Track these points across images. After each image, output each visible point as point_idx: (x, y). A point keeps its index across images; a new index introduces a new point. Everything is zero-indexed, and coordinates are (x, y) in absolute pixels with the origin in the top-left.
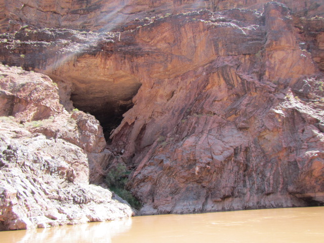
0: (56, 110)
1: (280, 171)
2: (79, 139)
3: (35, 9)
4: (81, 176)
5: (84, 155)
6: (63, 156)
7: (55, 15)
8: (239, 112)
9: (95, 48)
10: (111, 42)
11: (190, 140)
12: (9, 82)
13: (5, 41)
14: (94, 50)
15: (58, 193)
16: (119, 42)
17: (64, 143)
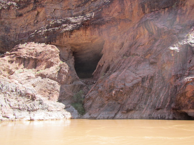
0: (56, 63)
1: (170, 93)
2: (57, 78)
3: (60, 10)
4: (54, 97)
5: (59, 86)
6: (46, 87)
7: (70, 10)
8: (152, 52)
9: (79, 25)
10: (88, 20)
11: (114, 75)
12: (35, 52)
13: (40, 31)
14: (78, 26)
15: (19, 106)
16: (93, 18)
17: (49, 80)
